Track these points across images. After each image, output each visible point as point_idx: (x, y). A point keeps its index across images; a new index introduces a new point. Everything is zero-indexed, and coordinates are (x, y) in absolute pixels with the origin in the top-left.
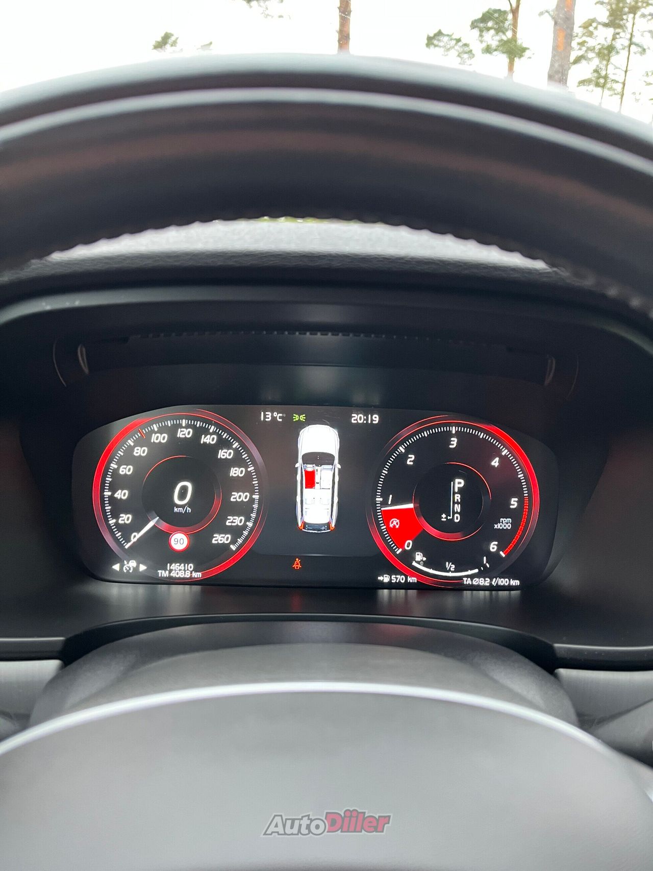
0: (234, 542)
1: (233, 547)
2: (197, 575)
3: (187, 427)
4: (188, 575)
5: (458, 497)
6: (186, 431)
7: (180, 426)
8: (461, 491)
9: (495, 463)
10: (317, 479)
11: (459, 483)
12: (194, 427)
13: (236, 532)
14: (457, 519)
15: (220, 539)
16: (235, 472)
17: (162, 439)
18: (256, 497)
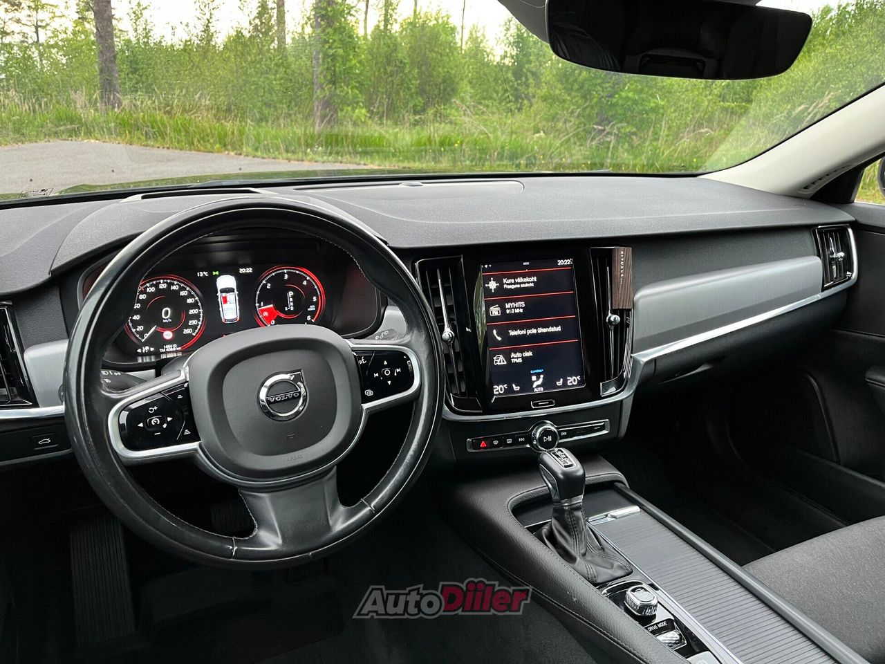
0: (194, 332)
1: (194, 334)
2: (179, 349)
3: (164, 283)
4: (174, 349)
5: (291, 300)
6: (163, 285)
7: (160, 283)
8: (292, 297)
9: (305, 283)
10: (228, 299)
11: (291, 294)
12: (167, 283)
13: (194, 327)
14: (292, 309)
15: (186, 331)
16: (190, 301)
17: (152, 290)
18: (201, 311)
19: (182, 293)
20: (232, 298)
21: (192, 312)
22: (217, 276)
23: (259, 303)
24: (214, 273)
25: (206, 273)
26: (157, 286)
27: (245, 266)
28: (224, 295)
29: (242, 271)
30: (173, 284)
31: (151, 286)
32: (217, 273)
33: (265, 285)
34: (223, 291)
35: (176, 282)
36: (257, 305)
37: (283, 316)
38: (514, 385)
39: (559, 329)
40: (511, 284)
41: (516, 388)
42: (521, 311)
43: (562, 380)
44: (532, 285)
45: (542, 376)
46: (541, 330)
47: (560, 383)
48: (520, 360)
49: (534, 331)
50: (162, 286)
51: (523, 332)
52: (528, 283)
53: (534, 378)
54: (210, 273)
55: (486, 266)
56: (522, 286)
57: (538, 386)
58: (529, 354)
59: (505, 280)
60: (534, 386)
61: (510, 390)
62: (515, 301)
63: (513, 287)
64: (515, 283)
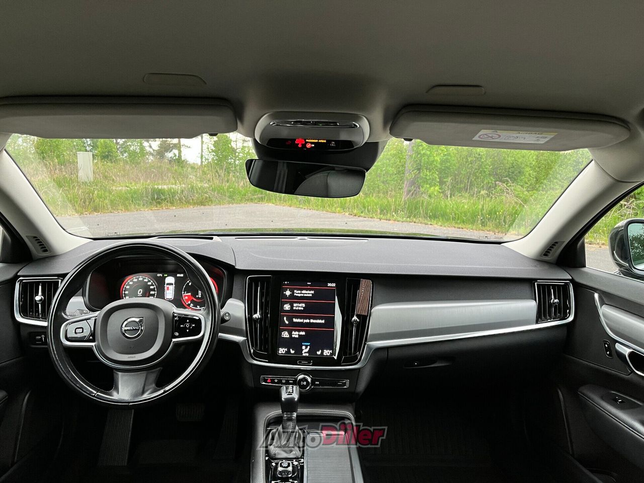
7: (140, 277)
10: (169, 288)
12: (143, 278)
17: (136, 280)
18: (156, 292)
19: (149, 283)
20: (172, 288)
21: (152, 293)
22: (166, 277)
23: (184, 292)
24: (165, 275)
25: (161, 275)
26: (138, 279)
27: (180, 273)
28: (168, 286)
29: (178, 275)
30: (145, 279)
31: (136, 278)
32: (166, 275)
33: (188, 283)
34: (168, 284)
35: (147, 278)
36: (183, 293)
37: (195, 300)
38: (291, 350)
39: (323, 321)
40: (299, 293)
41: (292, 352)
42: (302, 309)
43: (320, 351)
44: (311, 295)
45: (309, 347)
46: (312, 321)
47: (319, 353)
48: (297, 336)
49: (308, 321)
50: (140, 279)
51: (302, 321)
52: (309, 294)
53: (304, 347)
54: (163, 275)
55: (286, 283)
56: (305, 295)
57: (305, 353)
58: (303, 333)
59: (295, 291)
60: (303, 352)
61: (288, 352)
62: (300, 303)
63: (299, 295)
64: (301, 293)
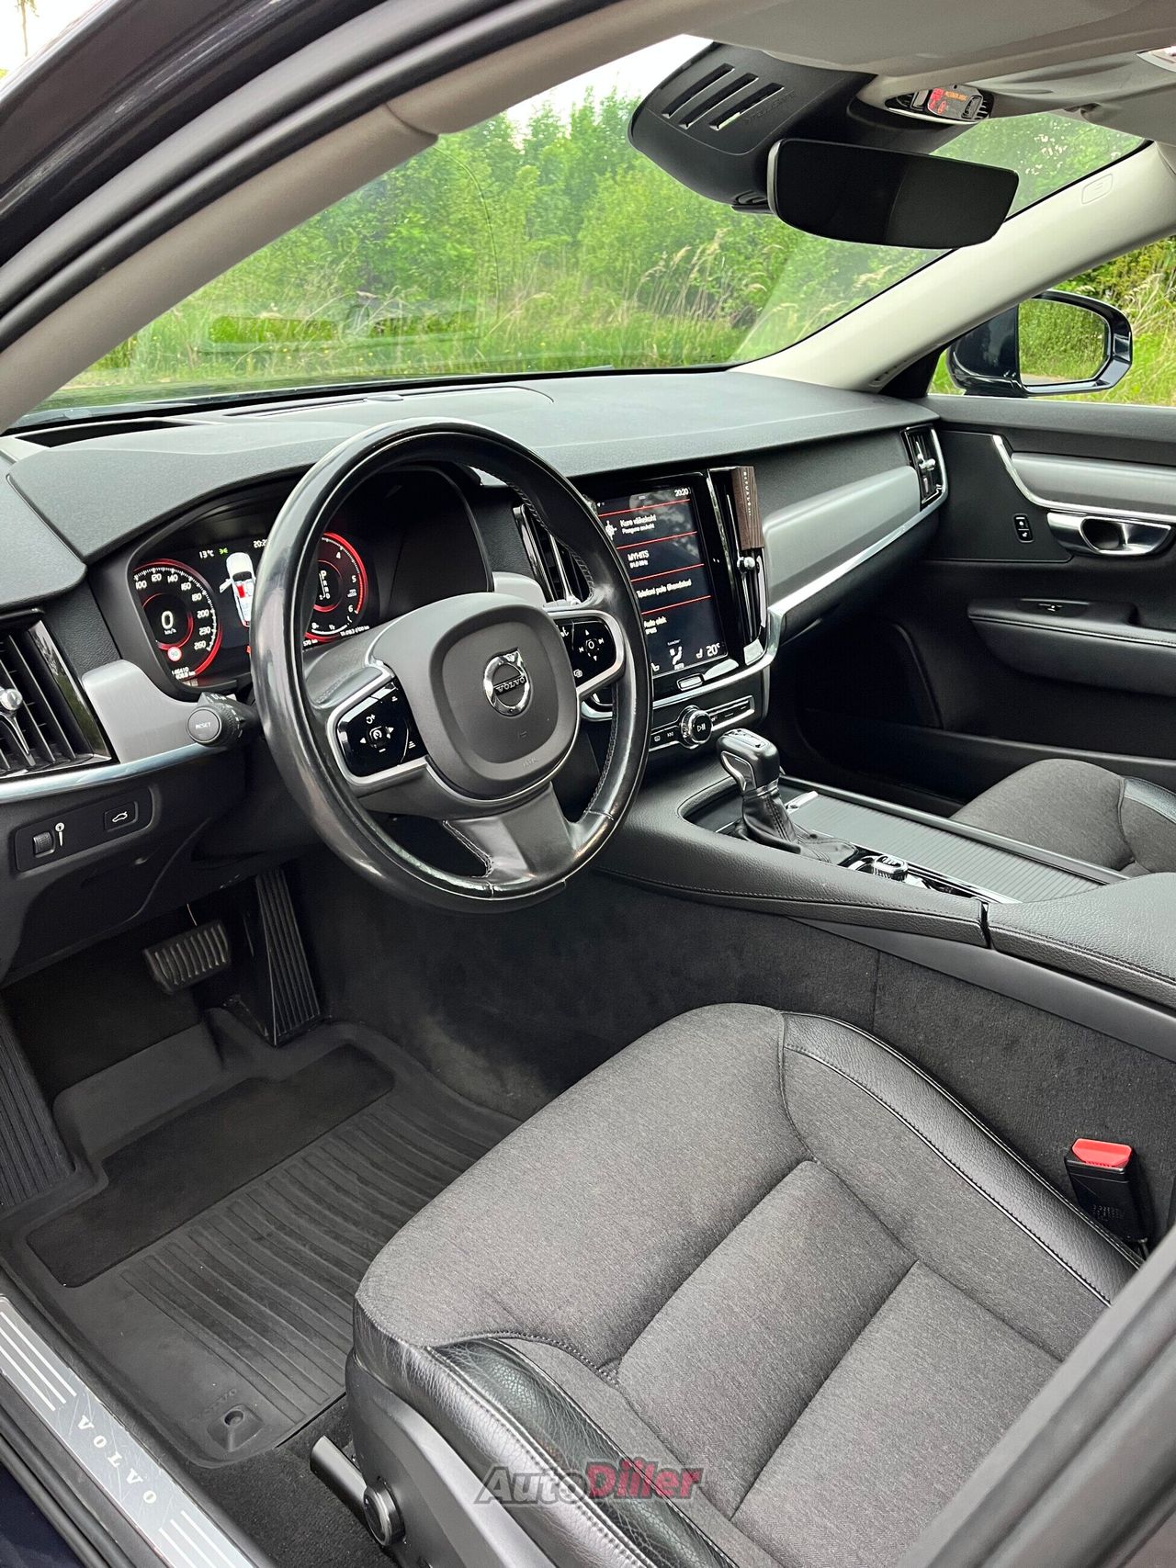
0: (208, 645)
1: (209, 649)
2: (193, 673)
3: (157, 572)
4: (187, 676)
5: (325, 583)
6: (157, 576)
7: (152, 573)
8: (326, 578)
9: (338, 556)
10: (245, 590)
11: (323, 574)
12: (160, 572)
13: (207, 638)
14: (328, 596)
15: (199, 645)
16: (196, 597)
17: (144, 584)
18: (213, 611)
19: (185, 587)
20: (248, 587)
21: (202, 614)
22: (227, 555)
24: (222, 551)
25: (210, 552)
26: (148, 578)
27: (260, 536)
28: (239, 583)
29: (257, 544)
30: (170, 574)
31: (141, 579)
32: (225, 551)
34: (237, 577)
35: (173, 570)
39: (689, 583)
40: (630, 527)
41: (655, 668)
42: (646, 563)
43: (701, 650)
44: (652, 526)
45: (680, 648)
46: (670, 587)
47: (699, 655)
48: (654, 630)
49: (663, 589)
50: (156, 578)
51: (652, 592)
52: (648, 524)
53: (672, 652)
54: (216, 552)
56: (643, 528)
57: (678, 663)
58: (662, 621)
59: (623, 523)
60: (674, 663)
62: (638, 550)
63: (632, 531)
64: (634, 526)
